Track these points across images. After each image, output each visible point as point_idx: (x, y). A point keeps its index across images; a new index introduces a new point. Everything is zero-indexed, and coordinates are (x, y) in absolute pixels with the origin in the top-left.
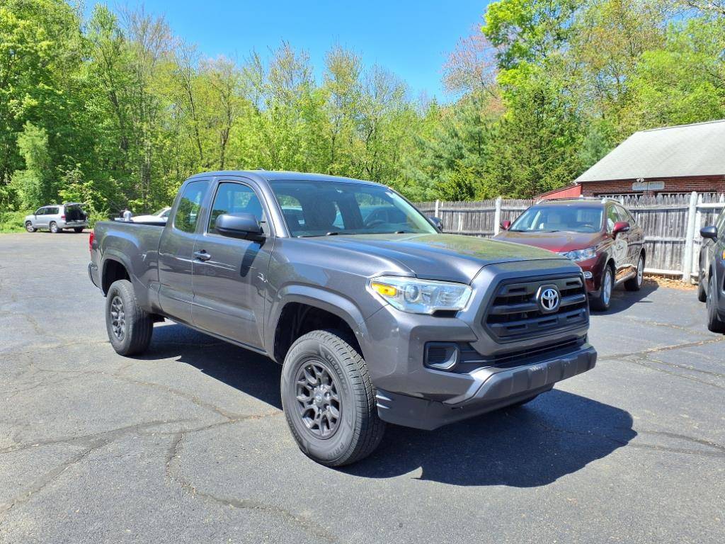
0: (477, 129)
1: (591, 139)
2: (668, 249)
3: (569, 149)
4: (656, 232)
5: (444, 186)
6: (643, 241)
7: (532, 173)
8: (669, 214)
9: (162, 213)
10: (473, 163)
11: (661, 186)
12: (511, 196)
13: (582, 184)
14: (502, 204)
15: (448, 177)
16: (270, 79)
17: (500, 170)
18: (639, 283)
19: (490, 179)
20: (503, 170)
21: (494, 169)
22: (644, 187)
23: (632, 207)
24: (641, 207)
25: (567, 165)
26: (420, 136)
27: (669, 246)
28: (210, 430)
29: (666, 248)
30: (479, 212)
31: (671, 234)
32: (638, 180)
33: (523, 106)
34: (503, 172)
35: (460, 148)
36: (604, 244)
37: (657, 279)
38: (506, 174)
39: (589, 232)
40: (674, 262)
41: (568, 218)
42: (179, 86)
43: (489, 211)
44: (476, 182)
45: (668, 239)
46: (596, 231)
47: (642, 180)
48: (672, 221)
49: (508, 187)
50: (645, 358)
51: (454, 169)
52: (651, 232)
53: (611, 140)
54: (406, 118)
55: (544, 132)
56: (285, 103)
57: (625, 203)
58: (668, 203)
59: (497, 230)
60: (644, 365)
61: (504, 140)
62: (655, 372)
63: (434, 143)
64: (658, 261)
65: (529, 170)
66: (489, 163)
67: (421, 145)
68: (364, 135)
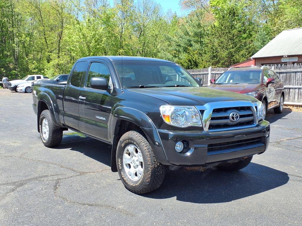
0: (199, 30)
1: (260, 35)
2: (296, 92)
3: (248, 40)
4: (290, 83)
5: (182, 61)
6: (283, 88)
7: (229, 54)
8: (296, 74)
9: (27, 79)
10: (197, 49)
11: (296, 59)
12: (218, 66)
13: (256, 59)
14: (212, 70)
15: (184, 56)
16: (85, 3)
17: (212, 52)
18: (281, 109)
19: (206, 57)
20: (213, 52)
21: (208, 52)
22: (287, 60)
23: (278, 71)
24: (283, 71)
25: (247, 49)
26: (168, 35)
27: (297, 90)
28: (72, 178)
29: (295, 91)
30: (200, 75)
31: (297, 85)
32: (284, 56)
33: (223, 17)
34: (213, 54)
35: (190, 41)
36: (262, 89)
37: (291, 108)
38: (215, 54)
39: (254, 84)
40: (299, 99)
41: (245, 77)
42: (34, 8)
43: (205, 74)
44: (199, 59)
45: (296, 87)
46: (258, 83)
47: (287, 56)
48: (298, 77)
49: (216, 61)
50: (279, 143)
51: (186, 52)
52: (288, 83)
53: (270, 35)
54: (161, 24)
55: (235, 32)
56: (94, 17)
57: (274, 68)
58: (296, 68)
59: (209, 84)
60: (278, 147)
61: (214, 36)
62: (282, 149)
63: (175, 39)
64: (291, 98)
65: (227, 52)
66: (206, 49)
67: (168, 39)
68: (138, 34)
